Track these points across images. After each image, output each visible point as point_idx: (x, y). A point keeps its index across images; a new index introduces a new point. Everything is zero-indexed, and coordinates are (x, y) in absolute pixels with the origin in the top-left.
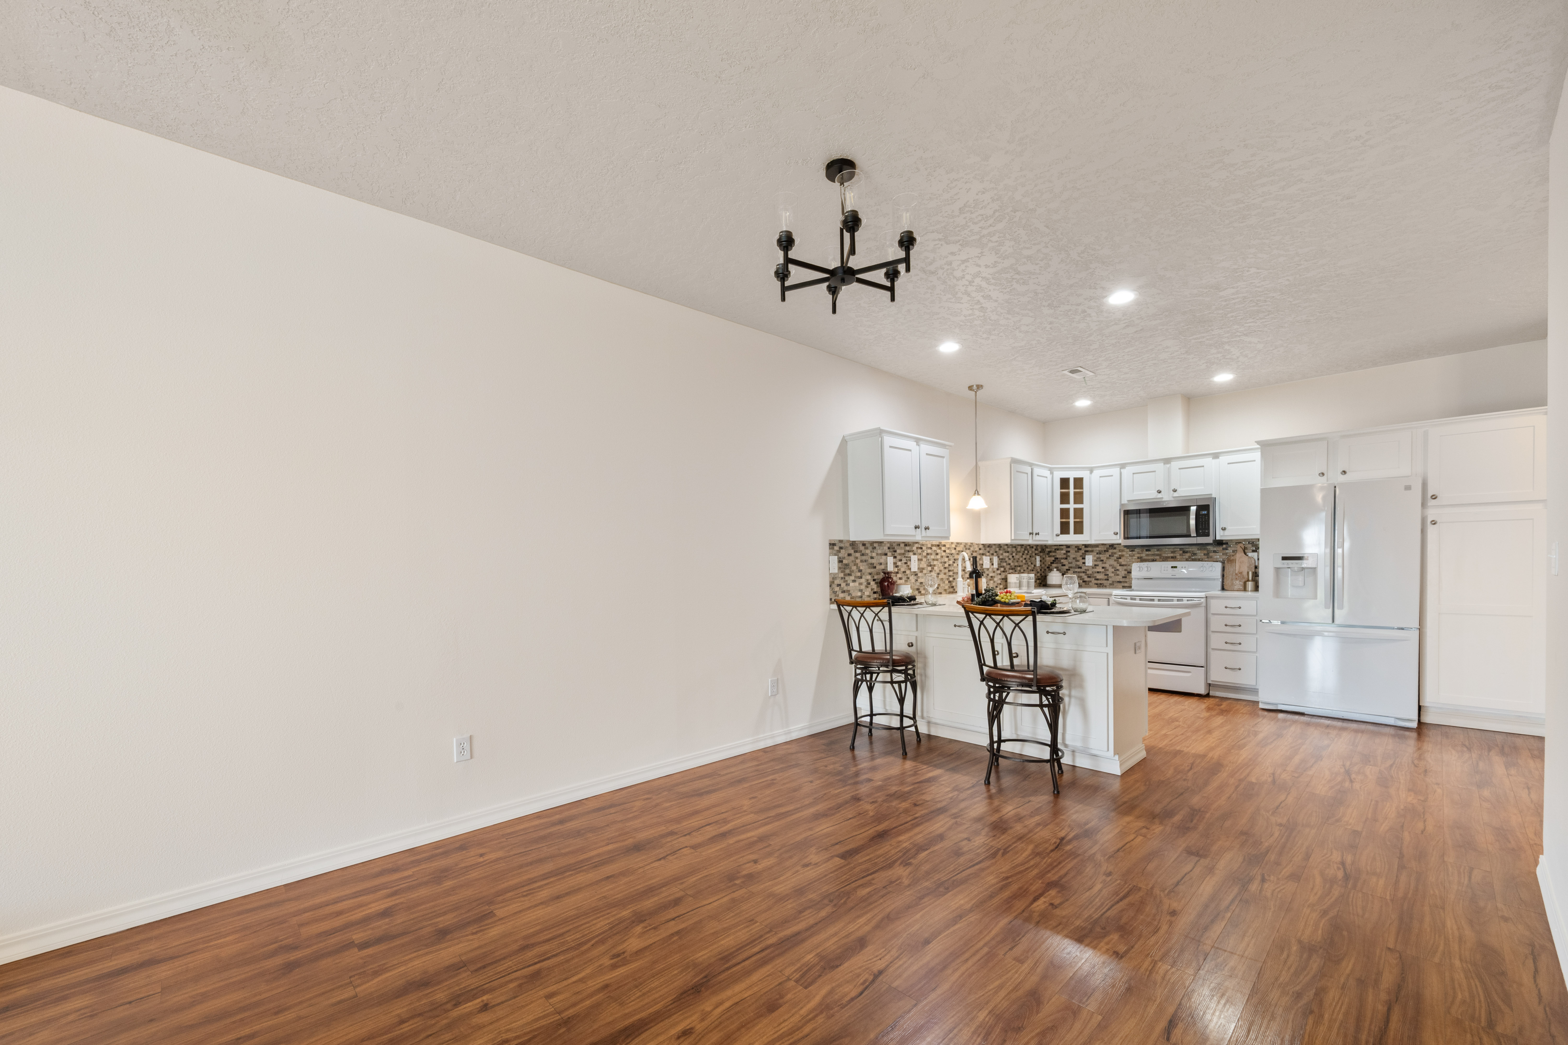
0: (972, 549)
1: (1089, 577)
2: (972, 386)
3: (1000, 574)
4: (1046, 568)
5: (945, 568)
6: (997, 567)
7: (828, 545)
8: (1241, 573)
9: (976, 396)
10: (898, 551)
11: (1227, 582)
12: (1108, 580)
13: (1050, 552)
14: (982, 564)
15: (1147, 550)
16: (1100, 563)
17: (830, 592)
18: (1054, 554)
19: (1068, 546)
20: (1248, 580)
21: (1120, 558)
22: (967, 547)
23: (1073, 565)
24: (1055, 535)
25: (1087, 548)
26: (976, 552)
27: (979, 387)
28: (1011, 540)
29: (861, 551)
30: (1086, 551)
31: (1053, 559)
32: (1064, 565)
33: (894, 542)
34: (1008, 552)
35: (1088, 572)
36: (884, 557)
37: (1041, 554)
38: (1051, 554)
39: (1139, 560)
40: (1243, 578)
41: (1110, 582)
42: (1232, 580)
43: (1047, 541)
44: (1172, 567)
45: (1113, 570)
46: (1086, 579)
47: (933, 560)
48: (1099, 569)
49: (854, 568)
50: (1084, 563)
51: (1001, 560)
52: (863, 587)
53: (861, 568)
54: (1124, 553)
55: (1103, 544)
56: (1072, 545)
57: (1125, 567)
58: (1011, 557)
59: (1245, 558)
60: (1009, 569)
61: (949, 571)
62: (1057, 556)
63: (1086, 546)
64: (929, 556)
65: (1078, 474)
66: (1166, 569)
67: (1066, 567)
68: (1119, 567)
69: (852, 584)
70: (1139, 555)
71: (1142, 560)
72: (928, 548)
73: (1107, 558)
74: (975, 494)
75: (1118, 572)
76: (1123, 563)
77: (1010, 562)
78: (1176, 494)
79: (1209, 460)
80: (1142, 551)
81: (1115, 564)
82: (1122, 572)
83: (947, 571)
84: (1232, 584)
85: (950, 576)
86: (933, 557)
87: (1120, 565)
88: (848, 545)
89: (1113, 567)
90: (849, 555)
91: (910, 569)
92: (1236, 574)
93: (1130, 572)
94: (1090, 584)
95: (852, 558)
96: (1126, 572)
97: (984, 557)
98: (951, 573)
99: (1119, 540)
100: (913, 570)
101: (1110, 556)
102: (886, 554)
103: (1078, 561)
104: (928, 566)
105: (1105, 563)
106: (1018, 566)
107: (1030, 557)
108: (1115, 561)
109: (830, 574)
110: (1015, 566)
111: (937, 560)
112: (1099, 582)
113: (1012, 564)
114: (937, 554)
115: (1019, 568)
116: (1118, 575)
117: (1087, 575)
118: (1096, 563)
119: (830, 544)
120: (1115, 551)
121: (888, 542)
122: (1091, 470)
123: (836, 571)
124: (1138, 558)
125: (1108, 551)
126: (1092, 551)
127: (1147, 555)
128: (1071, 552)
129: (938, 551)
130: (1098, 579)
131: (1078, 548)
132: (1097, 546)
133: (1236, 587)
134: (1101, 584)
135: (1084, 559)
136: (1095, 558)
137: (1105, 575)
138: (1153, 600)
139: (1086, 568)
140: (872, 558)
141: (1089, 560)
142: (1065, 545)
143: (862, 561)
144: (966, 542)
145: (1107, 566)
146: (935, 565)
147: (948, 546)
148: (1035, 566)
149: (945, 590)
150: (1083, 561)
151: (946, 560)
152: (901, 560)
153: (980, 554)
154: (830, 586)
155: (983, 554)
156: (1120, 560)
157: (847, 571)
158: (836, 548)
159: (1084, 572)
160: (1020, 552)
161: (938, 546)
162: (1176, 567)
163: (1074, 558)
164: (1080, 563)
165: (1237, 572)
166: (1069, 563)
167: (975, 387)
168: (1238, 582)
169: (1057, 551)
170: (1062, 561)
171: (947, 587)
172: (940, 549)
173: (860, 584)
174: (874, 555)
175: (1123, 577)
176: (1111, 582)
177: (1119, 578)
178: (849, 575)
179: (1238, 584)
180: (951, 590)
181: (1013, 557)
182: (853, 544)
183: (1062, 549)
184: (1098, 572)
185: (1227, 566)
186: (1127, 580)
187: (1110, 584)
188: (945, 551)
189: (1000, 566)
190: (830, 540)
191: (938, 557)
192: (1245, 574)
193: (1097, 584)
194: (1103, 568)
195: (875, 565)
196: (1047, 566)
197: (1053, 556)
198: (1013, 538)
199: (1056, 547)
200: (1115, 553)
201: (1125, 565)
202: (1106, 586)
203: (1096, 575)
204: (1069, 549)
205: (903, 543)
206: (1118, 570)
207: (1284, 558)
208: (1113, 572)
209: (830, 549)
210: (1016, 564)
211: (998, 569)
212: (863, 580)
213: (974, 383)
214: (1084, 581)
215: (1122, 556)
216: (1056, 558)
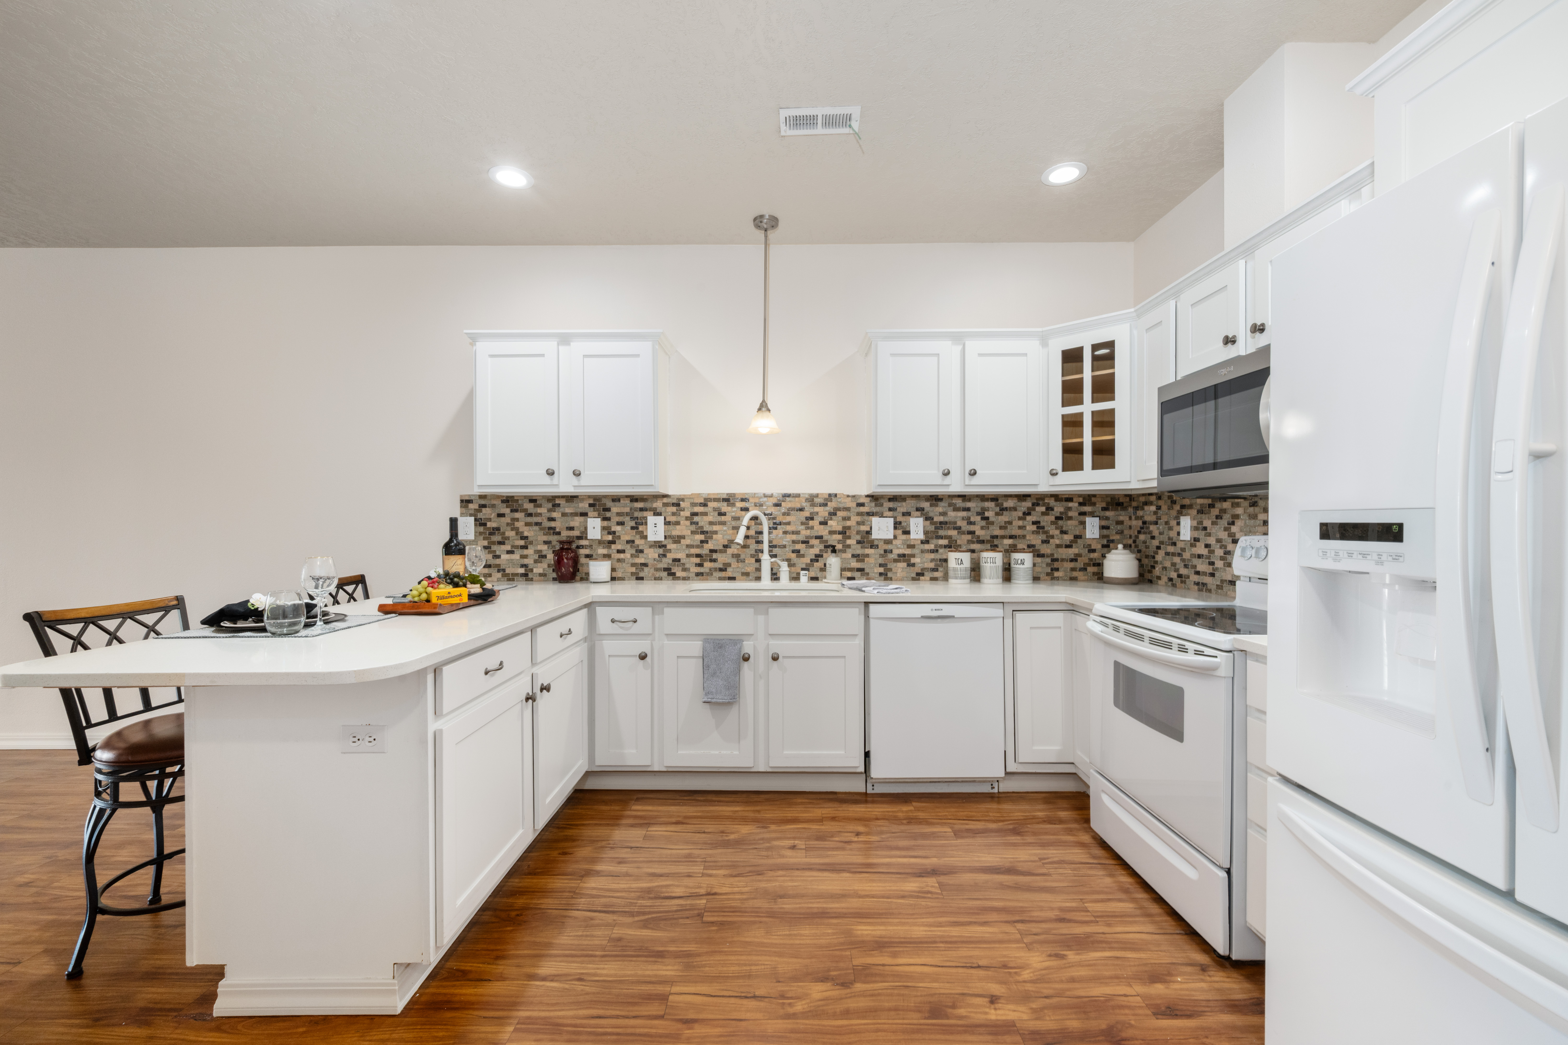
0: (831, 505)
1: (1186, 566)
6: (921, 536)
7: (459, 502)
9: (766, 237)
10: (615, 510)
12: (1212, 575)
14: (869, 533)
16: (1200, 534)
18: (1140, 512)
21: (1232, 523)
22: (819, 500)
23: (1164, 538)
24: (1048, 474)
25: (1184, 500)
26: (847, 509)
29: (528, 510)
30: (1182, 506)
31: (1139, 523)
32: (1153, 538)
33: (605, 497)
34: (968, 509)
35: (1183, 556)
36: (582, 519)
41: (1218, 580)
45: (1220, 552)
46: (1182, 571)
47: (711, 523)
48: (1200, 549)
49: (511, 534)
50: (1179, 534)
51: (942, 525)
52: (529, 561)
53: (526, 534)
60: (970, 542)
64: (696, 519)
65: (1105, 335)
67: (1156, 543)
69: (505, 557)
72: (693, 505)
73: (1213, 523)
81: (1223, 535)
86: (710, 518)
88: (499, 501)
89: (1223, 544)
90: (501, 515)
91: (646, 537)
95: (507, 520)
97: (875, 520)
99: (1151, 478)
100: (651, 539)
102: (584, 515)
103: (1171, 529)
104: (693, 533)
105: (1209, 535)
106: (1003, 537)
110: (994, 537)
111: (723, 523)
113: (979, 532)
115: (1008, 542)
117: (1183, 560)
118: (1196, 534)
119: (462, 501)
120: (1225, 505)
121: (590, 496)
122: (1133, 319)
123: (472, 537)
125: (1215, 506)
126: (1190, 506)
128: (1163, 507)
130: (1198, 573)
131: (1172, 499)
134: (1204, 584)
135: (1178, 524)
136: (1195, 523)
137: (1211, 563)
139: (1180, 544)
140: (552, 519)
141: (1186, 528)
143: (527, 524)
144: (814, 491)
145: (1211, 541)
146: (716, 532)
150: (1178, 528)
152: (621, 524)
153: (860, 514)
155: (869, 514)
156: (1233, 529)
157: (497, 538)
158: (474, 506)
159: (1178, 554)
161: (726, 500)
163: (1166, 523)
164: (1173, 534)
166: (1160, 534)
169: (1146, 508)
170: (1152, 528)
172: (735, 505)
173: (523, 557)
174: (554, 515)
178: (501, 543)
182: (508, 500)
183: (1151, 503)
187: (1216, 587)
188: (745, 509)
190: (461, 496)
191: (726, 518)
193: (1197, 584)
194: (1206, 546)
195: (558, 530)
199: (1142, 499)
200: (1223, 511)
202: (1210, 591)
203: (1195, 561)
204: (1159, 503)
205: (627, 496)
207: (1328, 531)
209: (461, 507)
212: (530, 551)
214: (1180, 576)
215: (1237, 517)
216: (1144, 523)
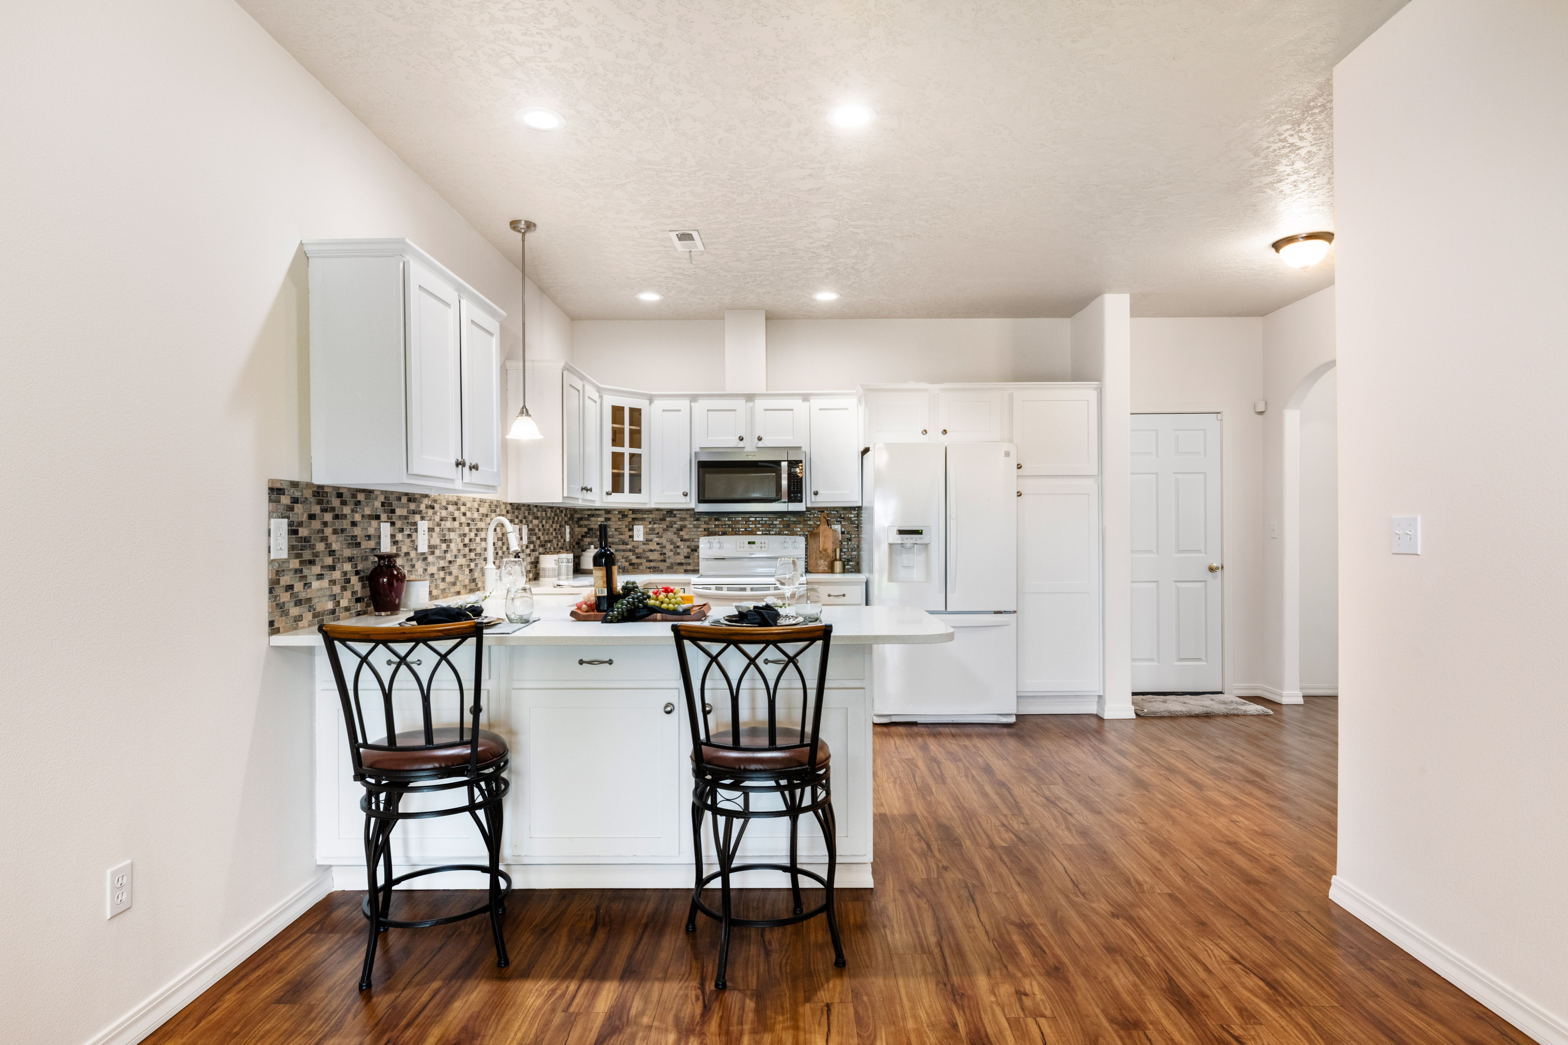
0: (498, 511)
1: (637, 558)
2: (519, 222)
3: (530, 555)
4: (574, 543)
5: (465, 545)
6: (526, 543)
7: (266, 491)
8: (825, 550)
9: (523, 241)
10: (399, 512)
11: (812, 562)
12: (664, 561)
13: (580, 519)
15: (716, 520)
16: (653, 537)
17: (270, 607)
18: (586, 523)
19: (608, 511)
20: (836, 560)
21: (681, 530)
22: (493, 507)
23: (616, 540)
24: (605, 494)
25: (636, 515)
27: (530, 226)
28: (564, 497)
29: (333, 509)
30: (634, 519)
31: (586, 530)
33: (392, 493)
34: (538, 518)
35: (637, 551)
36: (374, 523)
37: (570, 522)
38: (582, 523)
39: (706, 533)
40: (828, 556)
41: (667, 564)
42: (816, 559)
43: (594, 501)
44: (749, 543)
45: (672, 547)
46: (635, 561)
47: (449, 530)
48: (653, 546)
49: (320, 547)
50: (631, 537)
51: (531, 531)
52: (336, 589)
53: (334, 547)
54: (687, 523)
55: (658, 510)
56: (614, 510)
57: (688, 543)
58: (540, 526)
59: (829, 533)
61: (470, 551)
62: (592, 526)
63: (634, 511)
64: (442, 523)
65: (636, 403)
66: (742, 545)
68: (679, 543)
69: (316, 584)
70: (706, 526)
71: (710, 533)
72: (442, 507)
73: (664, 529)
74: (522, 413)
75: (678, 550)
76: (685, 537)
77: (540, 534)
78: (761, 444)
79: (796, 404)
80: (710, 520)
81: (675, 538)
82: (684, 550)
83: (467, 550)
84: (817, 564)
85: (471, 560)
86: (448, 524)
87: (682, 540)
88: (308, 494)
89: (672, 542)
90: (311, 516)
91: (416, 549)
92: (820, 552)
93: (695, 549)
94: (641, 567)
95: (316, 524)
96: (689, 550)
98: (472, 555)
99: (691, 503)
100: (420, 550)
101: (667, 526)
102: (378, 517)
103: (624, 532)
104: (441, 541)
105: (661, 537)
106: (548, 542)
107: (560, 526)
108: (675, 533)
109: (271, 562)
110: (546, 542)
112: (652, 564)
113: (542, 538)
114: (454, 519)
115: (550, 545)
116: (678, 554)
117: (636, 554)
118: (648, 537)
119: (272, 490)
120: (674, 519)
121: (382, 492)
122: (651, 399)
123: (284, 555)
124: (705, 530)
125: (664, 520)
126: (643, 519)
127: (716, 526)
128: (613, 519)
129: (457, 514)
130: (651, 561)
131: (623, 514)
132: (650, 511)
133: (821, 568)
134: (654, 567)
135: (631, 530)
136: (648, 530)
137: (661, 554)
138: (744, 589)
139: (633, 544)
140: (354, 524)
141: (639, 533)
142: (604, 510)
143: (335, 532)
145: (664, 541)
146: (450, 541)
147: (468, 505)
148: (565, 541)
149: (465, 586)
150: (630, 533)
151: (467, 530)
152: (402, 530)
154: (271, 591)
156: (681, 533)
157: (307, 555)
158: (285, 500)
159: (630, 550)
160: (550, 518)
161: (457, 503)
162: (753, 543)
163: (616, 530)
164: (625, 537)
165: (821, 549)
167: (522, 225)
168: (822, 561)
169: (592, 519)
171: (467, 582)
172: (459, 509)
173: (333, 582)
174: (357, 517)
175: (685, 557)
176: (669, 565)
177: (680, 559)
178: (312, 562)
179: (823, 564)
180: (473, 586)
181: (543, 526)
182: (320, 492)
183: (599, 516)
184: (651, 551)
185: (810, 541)
186: (691, 561)
187: (668, 568)
188: (464, 514)
189: (530, 542)
190: (272, 481)
191: (456, 524)
192: (830, 551)
193: (649, 568)
194: (658, 544)
195: (359, 540)
196: (576, 540)
197: (586, 526)
198: (565, 495)
199: (589, 512)
200: (675, 523)
201: (688, 540)
202: (661, 571)
203: (649, 554)
204: (609, 516)
205: (406, 494)
206: (678, 547)
207: (901, 532)
208: (671, 550)
209: (270, 500)
210: (547, 538)
211: (527, 547)
212: (337, 575)
213: (523, 216)
214: (631, 564)
215: (685, 526)
216: (590, 529)
